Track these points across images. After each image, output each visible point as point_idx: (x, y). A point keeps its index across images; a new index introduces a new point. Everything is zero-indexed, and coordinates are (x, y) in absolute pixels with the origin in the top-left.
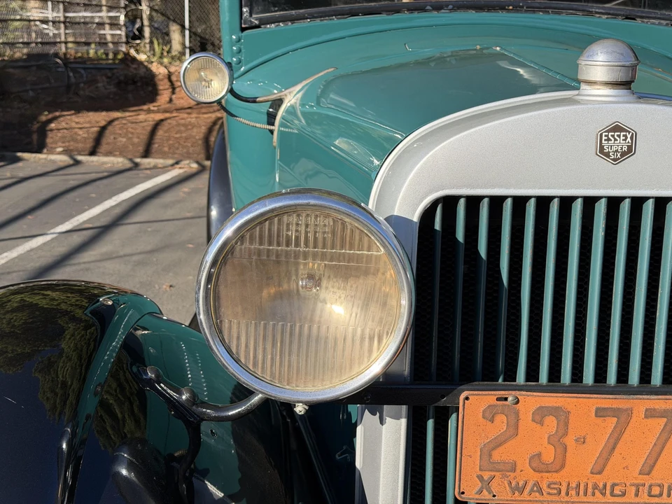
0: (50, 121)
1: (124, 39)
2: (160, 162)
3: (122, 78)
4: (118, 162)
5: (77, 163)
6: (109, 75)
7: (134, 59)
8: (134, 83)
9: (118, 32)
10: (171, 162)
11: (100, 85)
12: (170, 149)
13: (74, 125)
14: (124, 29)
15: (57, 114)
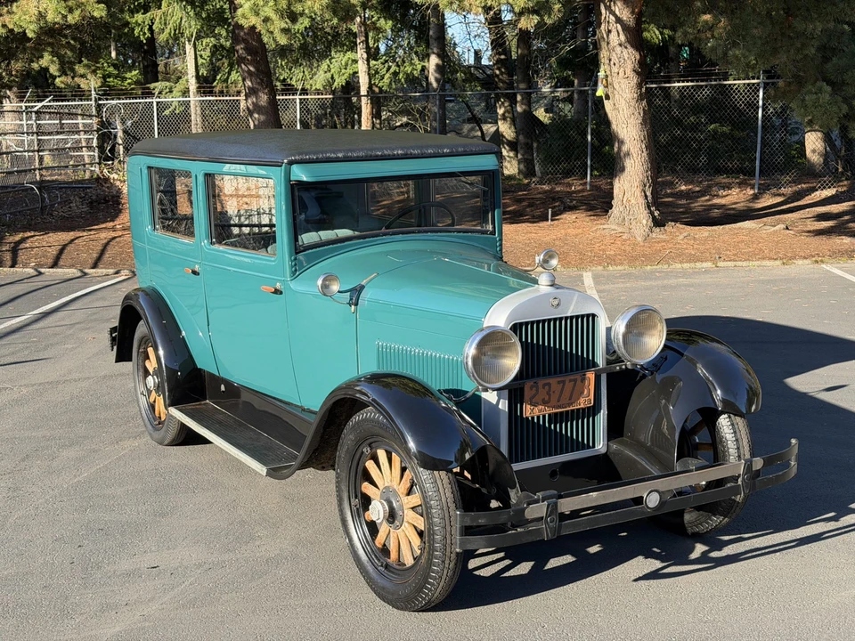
0: (23, 240)
1: (97, 160)
2: (104, 271)
3: (94, 197)
4: (73, 272)
5: (40, 273)
6: (83, 195)
7: (107, 180)
8: (107, 202)
9: (92, 153)
10: (112, 271)
11: (73, 205)
12: (121, 261)
13: (44, 244)
14: (96, 151)
15: (29, 234)
